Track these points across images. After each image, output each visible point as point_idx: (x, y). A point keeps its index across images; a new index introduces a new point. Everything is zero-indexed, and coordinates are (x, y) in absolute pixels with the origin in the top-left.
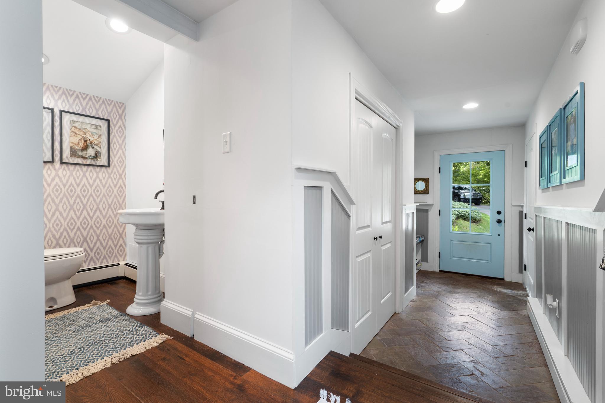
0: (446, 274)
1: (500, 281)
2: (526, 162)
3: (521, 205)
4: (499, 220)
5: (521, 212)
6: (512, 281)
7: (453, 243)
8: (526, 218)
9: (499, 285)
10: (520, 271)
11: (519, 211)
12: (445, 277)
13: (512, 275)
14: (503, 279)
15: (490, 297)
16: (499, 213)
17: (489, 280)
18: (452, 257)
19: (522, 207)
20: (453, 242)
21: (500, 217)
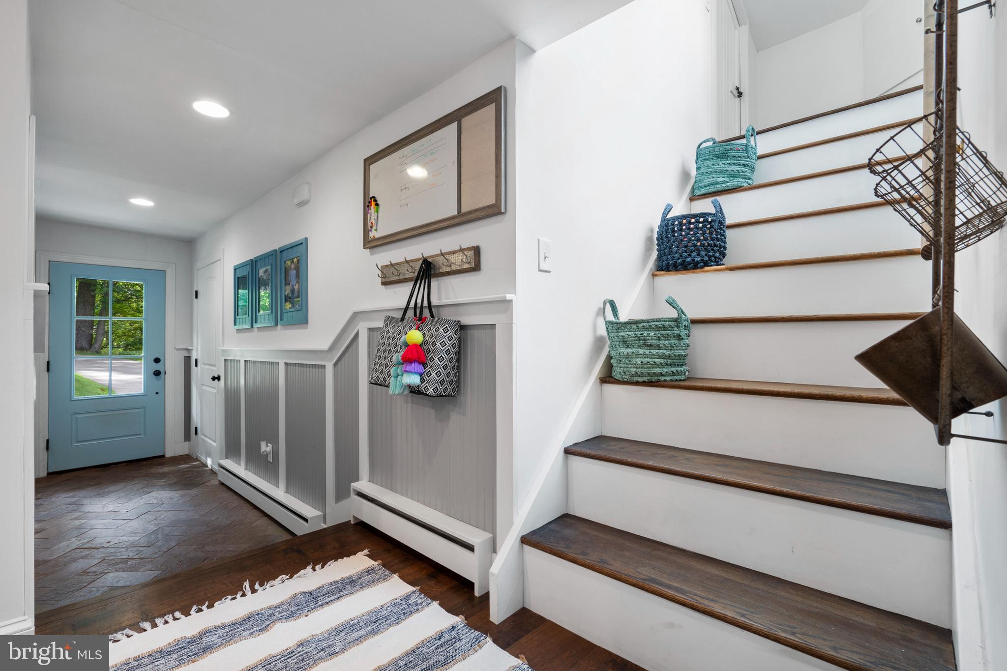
0: (68, 474)
1: (159, 460)
2: (196, 292)
3: (189, 348)
4: (158, 371)
5: (188, 359)
6: (176, 455)
7: (77, 417)
8: (196, 365)
9: (162, 464)
10: (187, 437)
11: (185, 357)
12: (67, 480)
13: (174, 446)
14: (163, 456)
15: (161, 482)
16: (157, 360)
17: (145, 463)
18: (75, 443)
19: (189, 350)
20: (76, 415)
21: (158, 367)
